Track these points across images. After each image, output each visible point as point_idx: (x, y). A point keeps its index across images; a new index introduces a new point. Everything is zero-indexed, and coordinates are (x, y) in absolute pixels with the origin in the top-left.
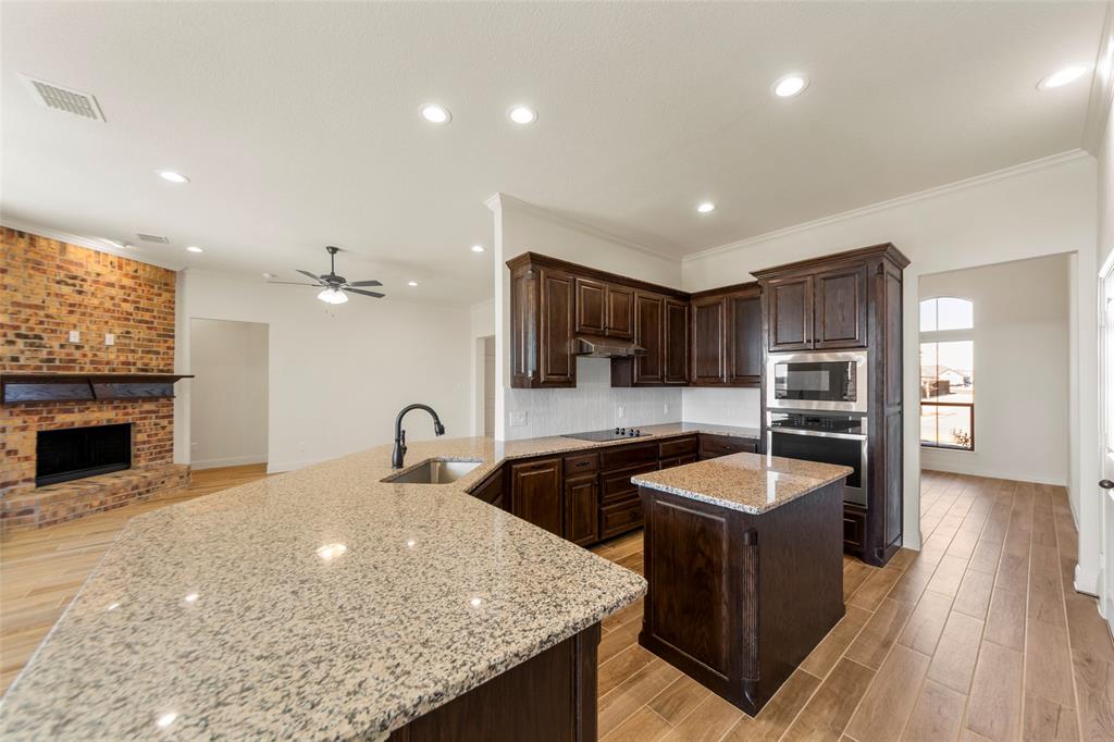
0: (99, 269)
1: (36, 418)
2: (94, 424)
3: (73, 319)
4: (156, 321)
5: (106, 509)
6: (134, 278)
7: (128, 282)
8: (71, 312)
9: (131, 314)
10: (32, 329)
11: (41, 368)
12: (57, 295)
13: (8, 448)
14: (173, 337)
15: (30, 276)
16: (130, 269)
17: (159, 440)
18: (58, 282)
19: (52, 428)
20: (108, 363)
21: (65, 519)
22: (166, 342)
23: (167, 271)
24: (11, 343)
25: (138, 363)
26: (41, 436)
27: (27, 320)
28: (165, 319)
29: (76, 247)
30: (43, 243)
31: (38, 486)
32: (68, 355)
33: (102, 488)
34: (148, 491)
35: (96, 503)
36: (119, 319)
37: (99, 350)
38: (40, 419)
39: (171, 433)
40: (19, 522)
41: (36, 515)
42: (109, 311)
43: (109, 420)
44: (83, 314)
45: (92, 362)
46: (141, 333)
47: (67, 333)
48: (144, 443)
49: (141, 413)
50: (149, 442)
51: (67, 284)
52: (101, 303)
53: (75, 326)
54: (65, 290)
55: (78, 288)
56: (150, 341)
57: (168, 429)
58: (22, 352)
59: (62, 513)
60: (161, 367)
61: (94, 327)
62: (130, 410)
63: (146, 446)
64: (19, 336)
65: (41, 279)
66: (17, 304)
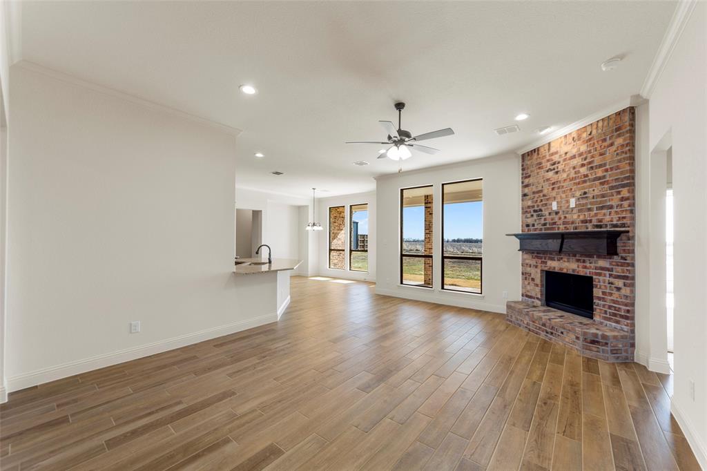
0: (566, 148)
1: (540, 261)
3: (554, 194)
6: (588, 141)
7: (584, 148)
8: (553, 189)
9: (586, 176)
10: (538, 206)
11: (542, 229)
12: (548, 180)
15: (538, 173)
16: (586, 135)
18: (548, 171)
20: (573, 223)
24: (532, 216)
27: (537, 201)
29: (555, 140)
30: (542, 150)
31: (546, 305)
32: (552, 219)
36: (579, 183)
37: (567, 213)
38: (542, 262)
42: (572, 179)
43: (574, 270)
44: (559, 188)
45: (564, 224)
46: (595, 191)
47: (552, 204)
49: (596, 268)
51: (551, 170)
52: (568, 176)
53: (555, 198)
54: (551, 174)
55: (556, 170)
56: (603, 196)
58: (536, 220)
60: (615, 222)
61: (564, 195)
62: (588, 264)
64: (535, 211)
65: (542, 172)
66: (534, 193)
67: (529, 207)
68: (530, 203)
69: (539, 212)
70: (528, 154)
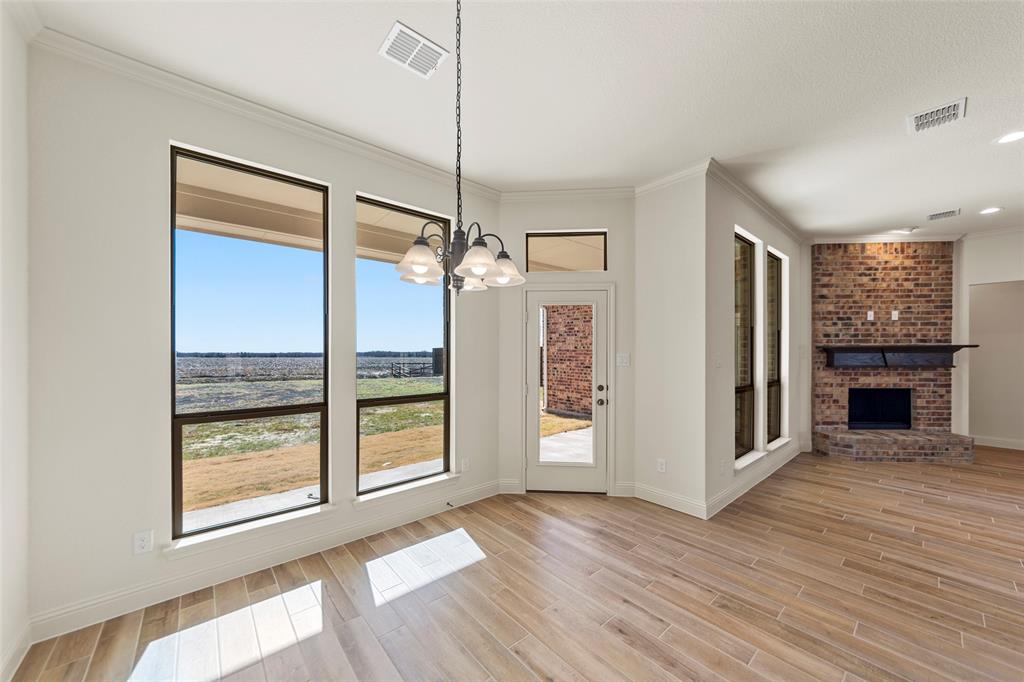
0: (886, 257)
1: (848, 378)
2: (884, 386)
3: (869, 302)
4: (933, 294)
5: (898, 460)
6: (913, 257)
7: (909, 263)
8: (868, 297)
9: (911, 291)
10: (845, 313)
11: (850, 341)
12: (860, 285)
13: (835, 397)
14: (951, 307)
15: (845, 274)
16: (910, 251)
17: (937, 408)
18: (860, 275)
19: (857, 387)
20: (893, 336)
21: (871, 459)
22: (943, 312)
23: (944, 243)
24: (835, 324)
25: (917, 335)
26: (852, 392)
27: (843, 307)
28: (942, 290)
29: (871, 244)
30: (851, 248)
31: (850, 428)
32: (867, 330)
33: (896, 442)
34: (933, 454)
35: (891, 453)
36: (902, 297)
37: (887, 324)
38: (851, 379)
39: (949, 402)
40: (844, 452)
41: (854, 450)
42: (894, 291)
43: (894, 385)
44: (876, 297)
45: (882, 336)
46: (920, 307)
47: (866, 314)
48: (923, 408)
49: (920, 380)
50: (928, 408)
51: (866, 275)
52: (888, 286)
53: (871, 308)
54: (865, 279)
55: (873, 277)
56: (928, 313)
57: (945, 398)
58: (841, 330)
59: (869, 454)
60: (939, 338)
61: (884, 306)
62: (911, 377)
63: (925, 411)
64: (839, 319)
65: (851, 275)
66: (838, 296)
67: (830, 313)
68: (831, 308)
69: (847, 321)
70: (828, 246)
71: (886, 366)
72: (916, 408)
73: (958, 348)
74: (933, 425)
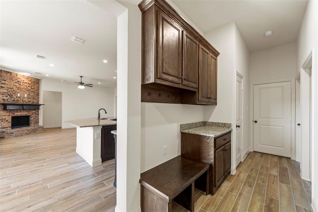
0: (23, 79)
1: (11, 113)
2: (22, 115)
3: (18, 91)
4: (35, 91)
5: (27, 134)
6: (31, 81)
7: (30, 82)
8: (18, 89)
9: (30, 90)
10: (11, 93)
11: (12, 102)
12: (15, 86)
13: (6, 120)
14: (39, 95)
15: (10, 81)
16: (30, 79)
17: (36, 120)
18: (16, 83)
19: (14, 116)
20: (25, 101)
21: (19, 136)
22: (37, 96)
23: (38, 79)
24: (7, 96)
25: (32, 101)
26: (12, 117)
27: (10, 91)
28: (37, 91)
29: (19, 74)
30: (13, 74)
31: (12, 129)
32: (18, 99)
33: (26, 129)
34: (35, 131)
35: (25, 133)
36: (28, 91)
37: (24, 98)
38: (12, 114)
39: (38, 118)
40: (11, 135)
41: (14, 134)
42: (25, 89)
43: (25, 115)
44: (20, 90)
45: (22, 101)
46: (32, 94)
47: (17, 94)
48: (33, 120)
49: (32, 113)
50: (34, 120)
51: (17, 83)
52: (24, 87)
53: (19, 93)
54: (17, 84)
55: (19, 84)
56: (34, 96)
57: (38, 117)
58: (9, 98)
59: (19, 134)
60: (36, 102)
61: (23, 93)
62: (30, 112)
63: (33, 121)
64: (8, 95)
65: (12, 82)
66: (8, 88)
67: (5, 93)
68: (5, 91)
69: (11, 96)
70: (5, 71)
71: (23, 109)
72: (31, 120)
73: (41, 105)
74: (35, 124)
